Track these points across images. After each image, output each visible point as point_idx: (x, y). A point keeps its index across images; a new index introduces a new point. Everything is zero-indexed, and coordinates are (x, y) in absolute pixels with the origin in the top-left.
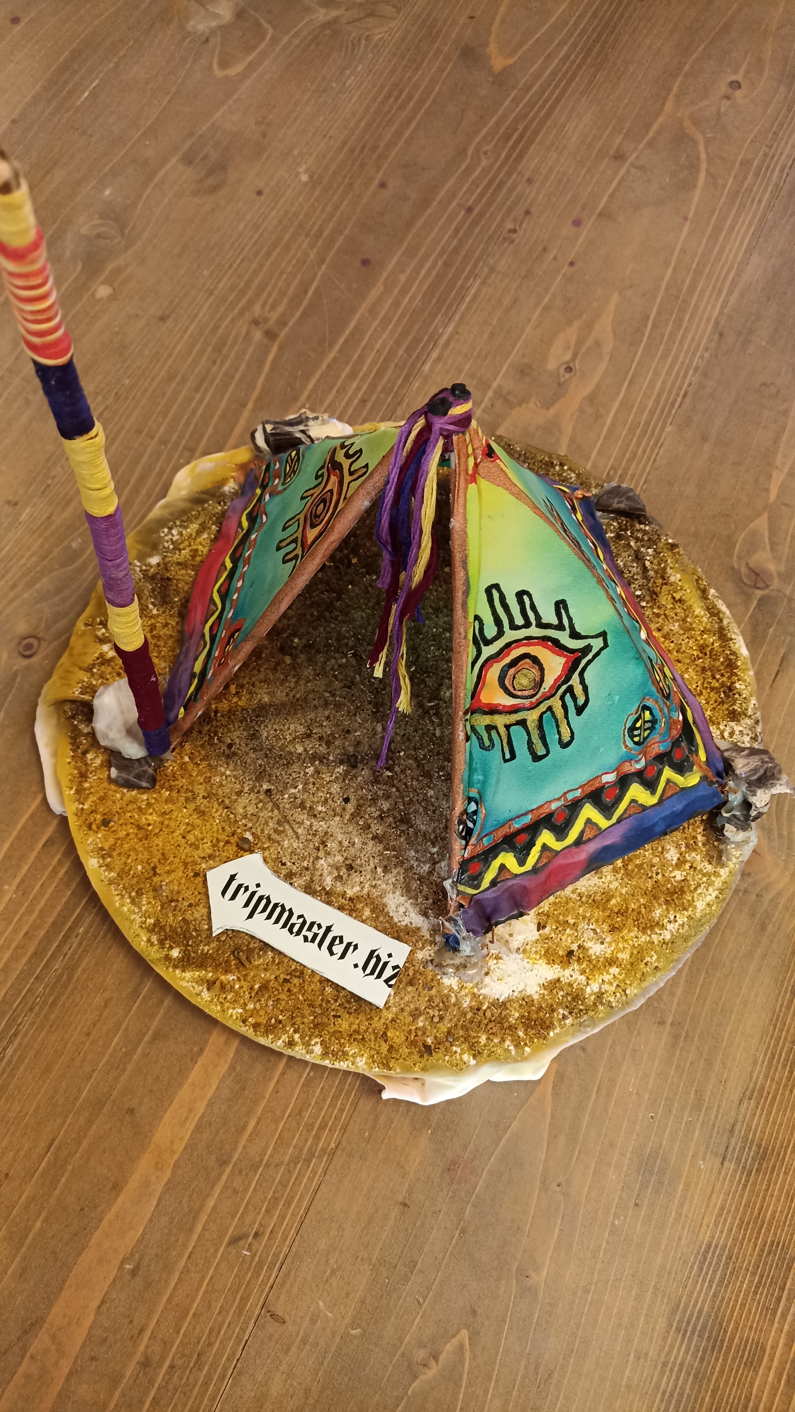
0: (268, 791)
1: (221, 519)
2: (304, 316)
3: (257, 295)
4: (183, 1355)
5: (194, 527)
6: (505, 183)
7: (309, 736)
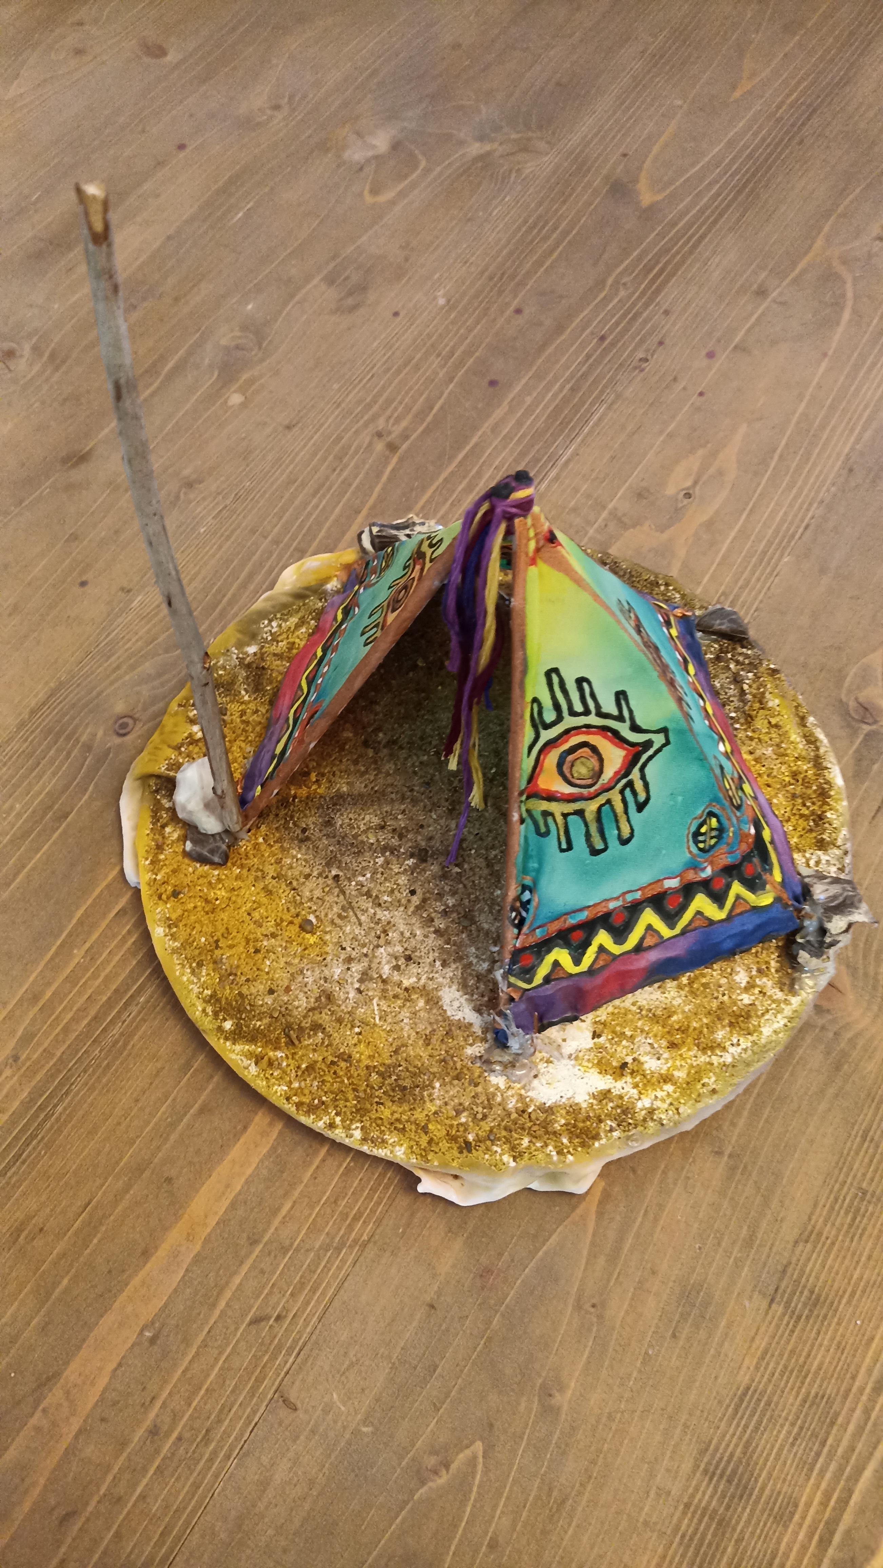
0: (336, 878)
1: (319, 614)
2: (427, 431)
3: (384, 409)
4: (192, 1429)
5: (293, 620)
6: (642, 313)
7: (382, 827)
